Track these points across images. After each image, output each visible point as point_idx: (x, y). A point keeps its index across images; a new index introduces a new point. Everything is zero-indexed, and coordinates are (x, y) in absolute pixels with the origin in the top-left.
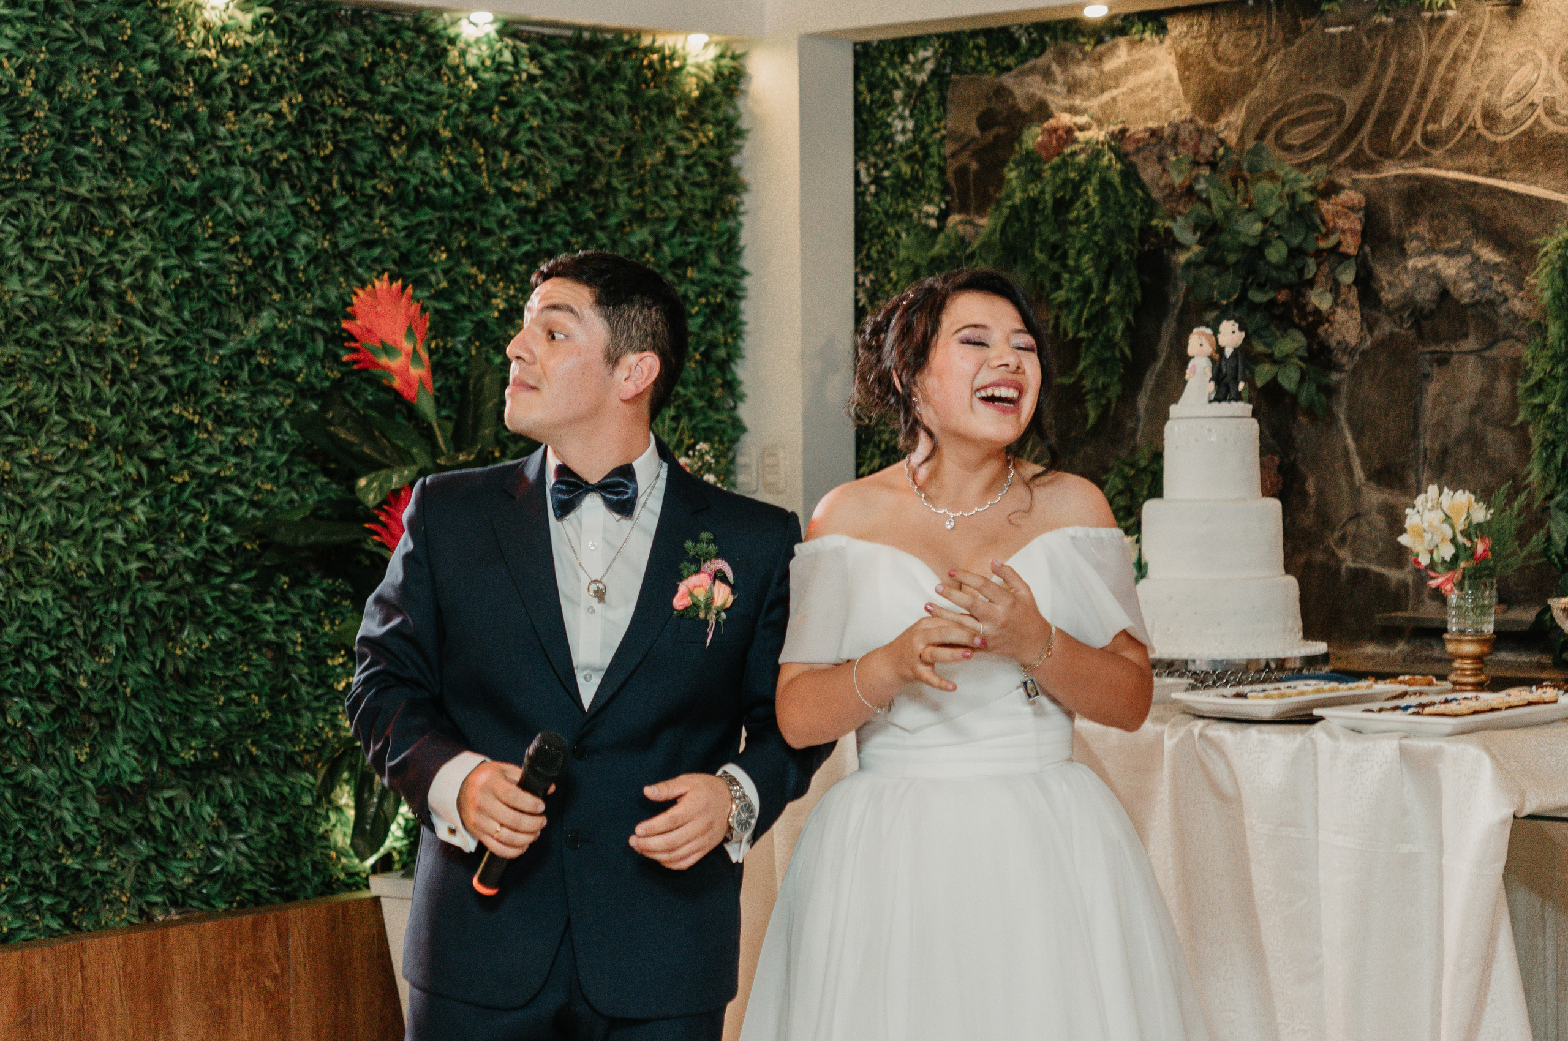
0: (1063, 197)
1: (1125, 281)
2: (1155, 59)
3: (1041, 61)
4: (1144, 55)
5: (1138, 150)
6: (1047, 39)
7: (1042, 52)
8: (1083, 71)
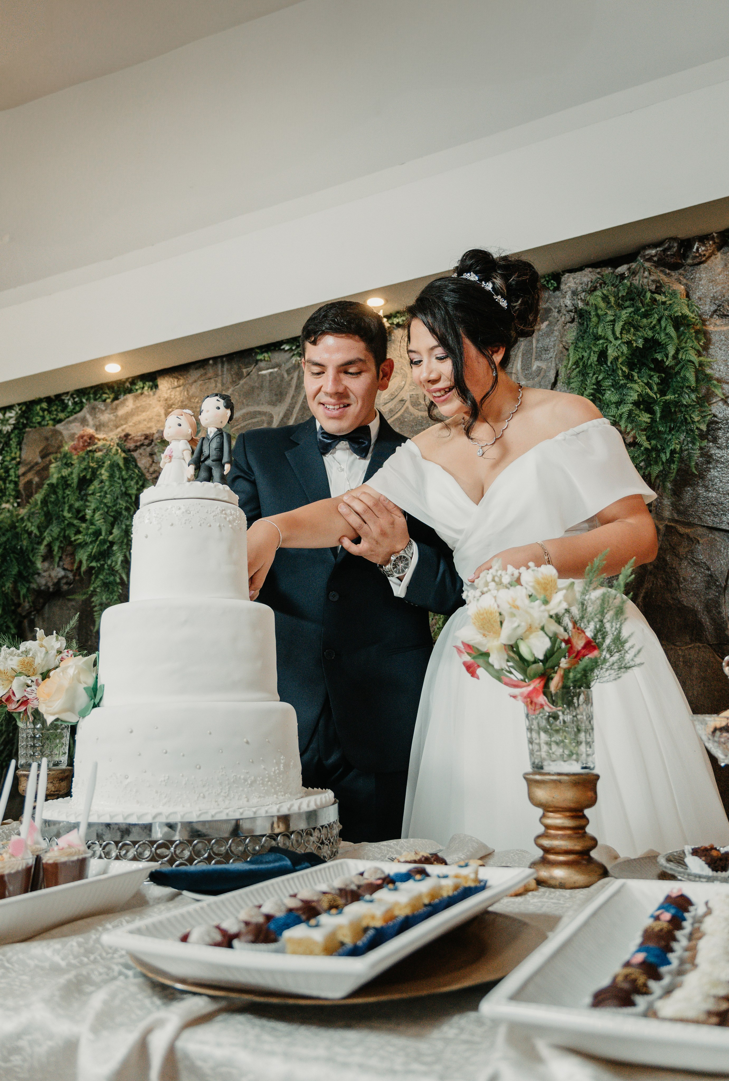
0: (84, 477)
1: (124, 527)
2: (150, 405)
3: (80, 415)
4: (144, 403)
5: (137, 448)
6: (84, 400)
7: (81, 410)
8: (105, 417)
